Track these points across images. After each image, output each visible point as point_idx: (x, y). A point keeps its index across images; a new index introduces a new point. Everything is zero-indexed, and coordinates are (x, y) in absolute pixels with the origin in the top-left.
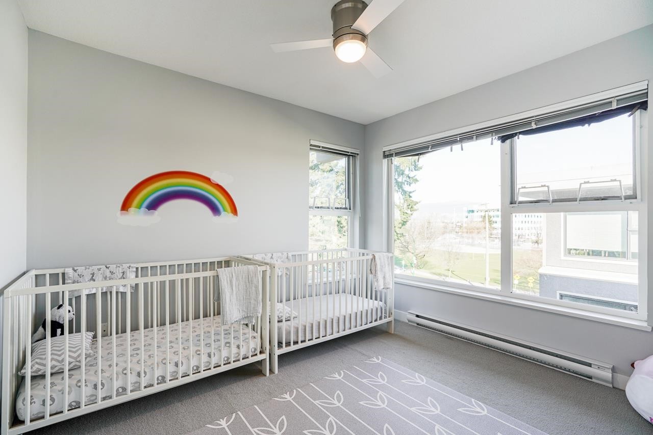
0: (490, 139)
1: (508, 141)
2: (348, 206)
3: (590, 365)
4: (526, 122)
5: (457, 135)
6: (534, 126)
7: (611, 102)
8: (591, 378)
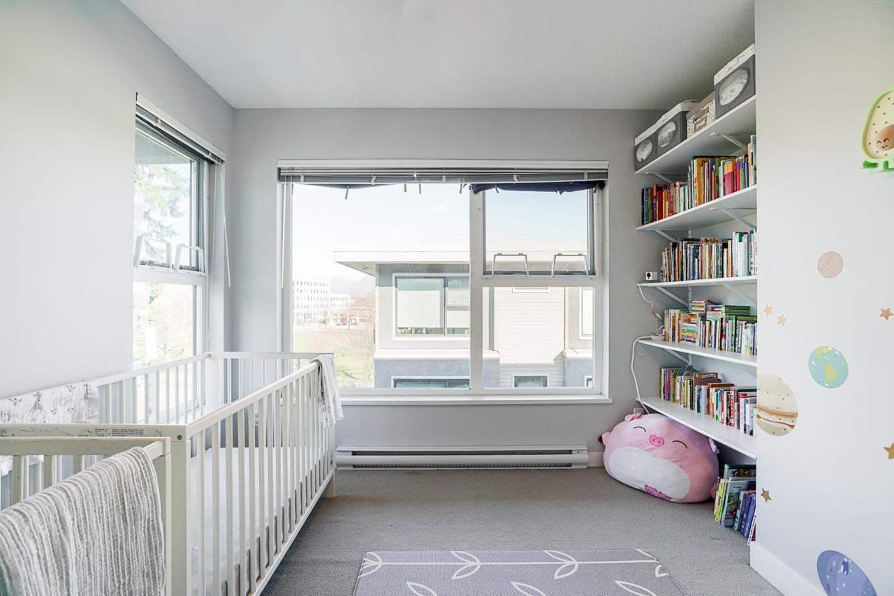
0: (459, 185)
1: (481, 193)
2: (194, 265)
3: (570, 452)
4: (507, 174)
5: (414, 169)
6: (516, 181)
7: (583, 174)
8: (570, 465)
